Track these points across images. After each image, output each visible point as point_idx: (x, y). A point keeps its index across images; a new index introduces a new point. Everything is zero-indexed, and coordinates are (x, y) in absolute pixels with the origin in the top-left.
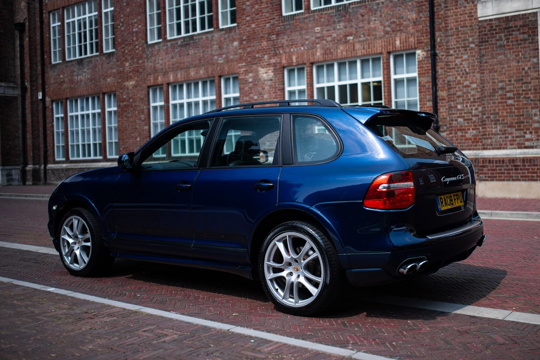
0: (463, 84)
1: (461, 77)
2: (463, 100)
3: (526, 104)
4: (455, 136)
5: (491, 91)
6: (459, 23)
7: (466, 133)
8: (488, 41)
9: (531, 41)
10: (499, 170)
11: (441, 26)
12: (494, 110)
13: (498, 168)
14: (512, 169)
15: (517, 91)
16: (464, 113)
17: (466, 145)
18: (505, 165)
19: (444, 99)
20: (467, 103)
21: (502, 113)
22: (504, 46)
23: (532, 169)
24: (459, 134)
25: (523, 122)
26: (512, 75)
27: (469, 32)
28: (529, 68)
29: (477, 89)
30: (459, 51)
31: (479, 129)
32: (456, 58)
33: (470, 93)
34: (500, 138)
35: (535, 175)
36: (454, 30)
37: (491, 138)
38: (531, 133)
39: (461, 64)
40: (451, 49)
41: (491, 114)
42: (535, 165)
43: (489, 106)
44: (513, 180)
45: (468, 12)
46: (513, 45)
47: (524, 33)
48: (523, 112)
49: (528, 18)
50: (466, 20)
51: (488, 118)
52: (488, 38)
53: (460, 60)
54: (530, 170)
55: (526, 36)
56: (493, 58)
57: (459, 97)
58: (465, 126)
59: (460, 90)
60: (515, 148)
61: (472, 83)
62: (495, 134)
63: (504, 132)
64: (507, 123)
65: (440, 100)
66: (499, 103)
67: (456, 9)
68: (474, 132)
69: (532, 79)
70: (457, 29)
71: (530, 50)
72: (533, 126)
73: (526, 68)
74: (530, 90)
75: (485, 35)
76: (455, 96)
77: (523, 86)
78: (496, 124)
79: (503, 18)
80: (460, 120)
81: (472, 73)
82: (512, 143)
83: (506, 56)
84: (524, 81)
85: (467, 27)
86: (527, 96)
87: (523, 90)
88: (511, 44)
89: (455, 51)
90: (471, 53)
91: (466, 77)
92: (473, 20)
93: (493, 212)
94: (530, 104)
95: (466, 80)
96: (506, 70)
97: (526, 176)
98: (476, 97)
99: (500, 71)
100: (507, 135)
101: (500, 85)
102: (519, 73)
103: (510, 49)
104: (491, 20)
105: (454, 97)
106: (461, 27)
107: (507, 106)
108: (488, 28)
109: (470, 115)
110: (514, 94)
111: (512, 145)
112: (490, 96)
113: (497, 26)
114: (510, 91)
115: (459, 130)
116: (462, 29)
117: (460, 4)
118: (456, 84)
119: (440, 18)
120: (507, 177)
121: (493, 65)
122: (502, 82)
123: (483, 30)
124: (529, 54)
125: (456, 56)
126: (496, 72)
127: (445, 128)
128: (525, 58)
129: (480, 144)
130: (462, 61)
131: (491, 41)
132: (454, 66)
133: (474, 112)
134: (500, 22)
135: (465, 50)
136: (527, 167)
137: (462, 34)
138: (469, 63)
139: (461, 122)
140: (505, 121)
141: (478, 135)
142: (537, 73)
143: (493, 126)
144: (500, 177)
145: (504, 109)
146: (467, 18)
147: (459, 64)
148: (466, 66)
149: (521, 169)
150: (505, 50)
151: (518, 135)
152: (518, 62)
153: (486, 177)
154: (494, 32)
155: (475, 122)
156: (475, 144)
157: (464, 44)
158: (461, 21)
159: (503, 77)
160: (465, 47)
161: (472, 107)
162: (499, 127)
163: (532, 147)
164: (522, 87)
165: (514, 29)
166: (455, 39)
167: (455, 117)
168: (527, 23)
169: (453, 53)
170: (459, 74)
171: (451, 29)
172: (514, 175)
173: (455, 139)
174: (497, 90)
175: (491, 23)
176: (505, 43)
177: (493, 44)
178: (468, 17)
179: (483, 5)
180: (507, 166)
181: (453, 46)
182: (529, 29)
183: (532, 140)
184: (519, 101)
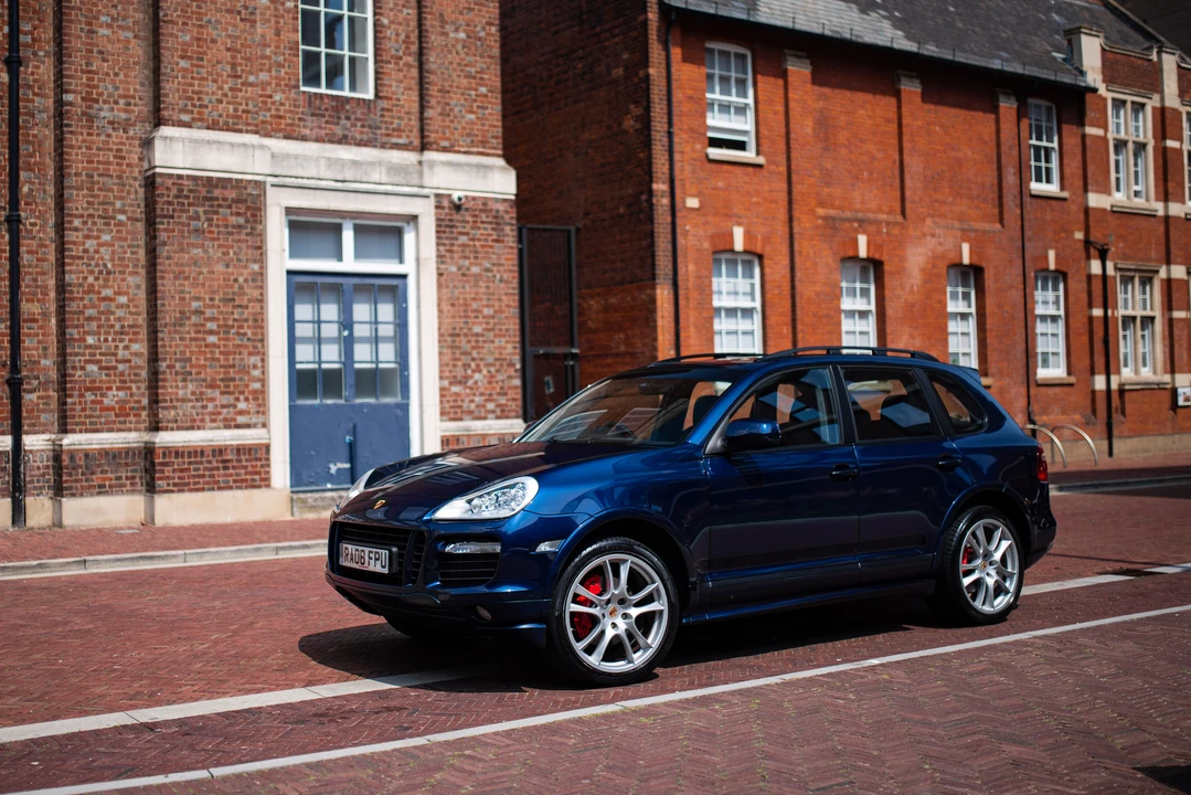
0: (99, 293)
1: (97, 279)
2: (99, 327)
3: (239, 346)
4: (80, 403)
5: (178, 315)
6: (95, 165)
7: (103, 395)
8: (173, 217)
9: (249, 231)
10: (196, 470)
11: (33, 160)
12: (183, 352)
13: (192, 467)
14: (218, 468)
15: (224, 319)
16: (101, 354)
17: (103, 420)
18: (204, 459)
19: (36, 321)
20: (107, 333)
21: (197, 359)
22: (204, 232)
23: (252, 466)
24: (89, 396)
25: (233, 380)
26: (216, 288)
27: (115, 188)
28: (246, 281)
29: (128, 306)
30: (94, 223)
31: (130, 388)
32: (87, 237)
33: (113, 313)
34: (193, 407)
35: (257, 477)
36: (84, 178)
37: (175, 408)
38: (247, 399)
39: (97, 252)
40: (77, 216)
41: (176, 360)
42: (257, 459)
43: (173, 343)
44: (220, 489)
45: (115, 147)
46: (219, 233)
47: (238, 214)
48: (234, 359)
49: (246, 188)
50: (109, 163)
51: (170, 367)
52: (174, 210)
53: (95, 242)
54: (250, 469)
55: (241, 220)
56: (182, 251)
57: (90, 319)
58: (100, 382)
59: (93, 307)
60: (218, 428)
61: (119, 293)
62: (183, 400)
63: (200, 397)
64: (204, 380)
65: (25, 321)
66: (192, 339)
67: (89, 134)
68: (121, 394)
69: (250, 300)
70: (90, 176)
71: (247, 247)
72: (250, 388)
73: (241, 280)
74: (246, 320)
75: (169, 203)
76: (81, 317)
77: (235, 311)
78: (184, 380)
79: (201, 178)
80: (92, 368)
81: (120, 272)
82: (214, 417)
83: (205, 251)
84: (237, 303)
85: (111, 176)
86: (242, 331)
87: (235, 320)
88: (216, 230)
89: (85, 223)
90: (118, 231)
91: (106, 280)
92: (124, 167)
93: (187, 551)
94: (246, 347)
95: (106, 286)
96: (205, 279)
97: (242, 481)
98: (126, 324)
99: (194, 279)
100: (205, 403)
101: (195, 304)
102: (227, 286)
103: (213, 239)
104: (180, 177)
105: (78, 320)
106: (100, 175)
107: (206, 346)
108: (174, 191)
109: (113, 358)
110: (218, 326)
111: (214, 421)
112: (175, 325)
113: (190, 191)
114: (212, 319)
115: (87, 389)
116: (101, 179)
117: (98, 127)
118: (84, 292)
119: (33, 143)
120: (208, 483)
121: (182, 265)
122: (198, 299)
123: (165, 192)
124: (246, 254)
125: (86, 232)
126: (187, 278)
127: (36, 382)
128: (238, 260)
129: (132, 419)
130: (99, 245)
131: (179, 217)
132: (80, 254)
133: (121, 353)
134: (197, 185)
135: (107, 224)
136: (244, 463)
137: (100, 189)
138: (113, 252)
139: (92, 371)
140: (203, 376)
141: (129, 402)
142: (258, 292)
143: (180, 385)
144: (195, 483)
145: (200, 353)
146: (111, 159)
147: (91, 250)
148: (107, 257)
149: (234, 468)
150: (205, 239)
151: (225, 402)
152: (228, 266)
153: (168, 485)
154: (186, 201)
155: (122, 374)
156: (122, 419)
157: (105, 210)
158: (98, 162)
159: (201, 291)
160: (107, 218)
161: (117, 343)
162: (190, 386)
163: (248, 426)
164: (233, 313)
165: (221, 202)
166: (84, 196)
167: (80, 361)
168: (244, 197)
169: (80, 226)
170: (92, 272)
171: (77, 174)
172: (221, 479)
173: (78, 407)
174: (188, 314)
175: (180, 182)
176: (205, 226)
177: (183, 224)
178: (115, 157)
179: (166, 145)
180: (209, 462)
181: (81, 211)
182: (248, 208)
183: (249, 413)
184: (228, 339)
